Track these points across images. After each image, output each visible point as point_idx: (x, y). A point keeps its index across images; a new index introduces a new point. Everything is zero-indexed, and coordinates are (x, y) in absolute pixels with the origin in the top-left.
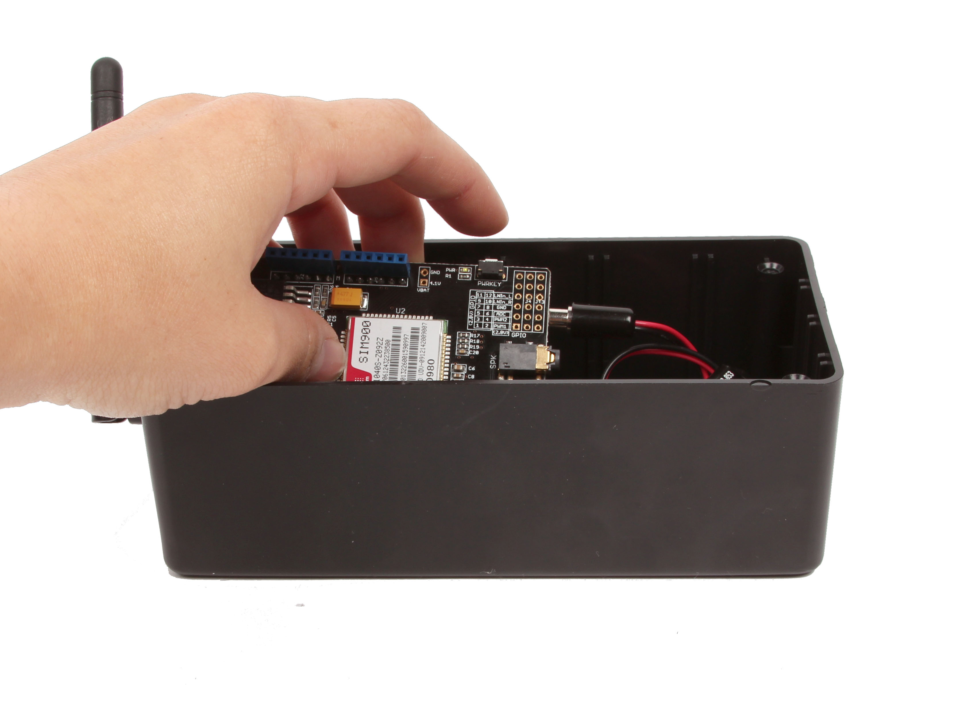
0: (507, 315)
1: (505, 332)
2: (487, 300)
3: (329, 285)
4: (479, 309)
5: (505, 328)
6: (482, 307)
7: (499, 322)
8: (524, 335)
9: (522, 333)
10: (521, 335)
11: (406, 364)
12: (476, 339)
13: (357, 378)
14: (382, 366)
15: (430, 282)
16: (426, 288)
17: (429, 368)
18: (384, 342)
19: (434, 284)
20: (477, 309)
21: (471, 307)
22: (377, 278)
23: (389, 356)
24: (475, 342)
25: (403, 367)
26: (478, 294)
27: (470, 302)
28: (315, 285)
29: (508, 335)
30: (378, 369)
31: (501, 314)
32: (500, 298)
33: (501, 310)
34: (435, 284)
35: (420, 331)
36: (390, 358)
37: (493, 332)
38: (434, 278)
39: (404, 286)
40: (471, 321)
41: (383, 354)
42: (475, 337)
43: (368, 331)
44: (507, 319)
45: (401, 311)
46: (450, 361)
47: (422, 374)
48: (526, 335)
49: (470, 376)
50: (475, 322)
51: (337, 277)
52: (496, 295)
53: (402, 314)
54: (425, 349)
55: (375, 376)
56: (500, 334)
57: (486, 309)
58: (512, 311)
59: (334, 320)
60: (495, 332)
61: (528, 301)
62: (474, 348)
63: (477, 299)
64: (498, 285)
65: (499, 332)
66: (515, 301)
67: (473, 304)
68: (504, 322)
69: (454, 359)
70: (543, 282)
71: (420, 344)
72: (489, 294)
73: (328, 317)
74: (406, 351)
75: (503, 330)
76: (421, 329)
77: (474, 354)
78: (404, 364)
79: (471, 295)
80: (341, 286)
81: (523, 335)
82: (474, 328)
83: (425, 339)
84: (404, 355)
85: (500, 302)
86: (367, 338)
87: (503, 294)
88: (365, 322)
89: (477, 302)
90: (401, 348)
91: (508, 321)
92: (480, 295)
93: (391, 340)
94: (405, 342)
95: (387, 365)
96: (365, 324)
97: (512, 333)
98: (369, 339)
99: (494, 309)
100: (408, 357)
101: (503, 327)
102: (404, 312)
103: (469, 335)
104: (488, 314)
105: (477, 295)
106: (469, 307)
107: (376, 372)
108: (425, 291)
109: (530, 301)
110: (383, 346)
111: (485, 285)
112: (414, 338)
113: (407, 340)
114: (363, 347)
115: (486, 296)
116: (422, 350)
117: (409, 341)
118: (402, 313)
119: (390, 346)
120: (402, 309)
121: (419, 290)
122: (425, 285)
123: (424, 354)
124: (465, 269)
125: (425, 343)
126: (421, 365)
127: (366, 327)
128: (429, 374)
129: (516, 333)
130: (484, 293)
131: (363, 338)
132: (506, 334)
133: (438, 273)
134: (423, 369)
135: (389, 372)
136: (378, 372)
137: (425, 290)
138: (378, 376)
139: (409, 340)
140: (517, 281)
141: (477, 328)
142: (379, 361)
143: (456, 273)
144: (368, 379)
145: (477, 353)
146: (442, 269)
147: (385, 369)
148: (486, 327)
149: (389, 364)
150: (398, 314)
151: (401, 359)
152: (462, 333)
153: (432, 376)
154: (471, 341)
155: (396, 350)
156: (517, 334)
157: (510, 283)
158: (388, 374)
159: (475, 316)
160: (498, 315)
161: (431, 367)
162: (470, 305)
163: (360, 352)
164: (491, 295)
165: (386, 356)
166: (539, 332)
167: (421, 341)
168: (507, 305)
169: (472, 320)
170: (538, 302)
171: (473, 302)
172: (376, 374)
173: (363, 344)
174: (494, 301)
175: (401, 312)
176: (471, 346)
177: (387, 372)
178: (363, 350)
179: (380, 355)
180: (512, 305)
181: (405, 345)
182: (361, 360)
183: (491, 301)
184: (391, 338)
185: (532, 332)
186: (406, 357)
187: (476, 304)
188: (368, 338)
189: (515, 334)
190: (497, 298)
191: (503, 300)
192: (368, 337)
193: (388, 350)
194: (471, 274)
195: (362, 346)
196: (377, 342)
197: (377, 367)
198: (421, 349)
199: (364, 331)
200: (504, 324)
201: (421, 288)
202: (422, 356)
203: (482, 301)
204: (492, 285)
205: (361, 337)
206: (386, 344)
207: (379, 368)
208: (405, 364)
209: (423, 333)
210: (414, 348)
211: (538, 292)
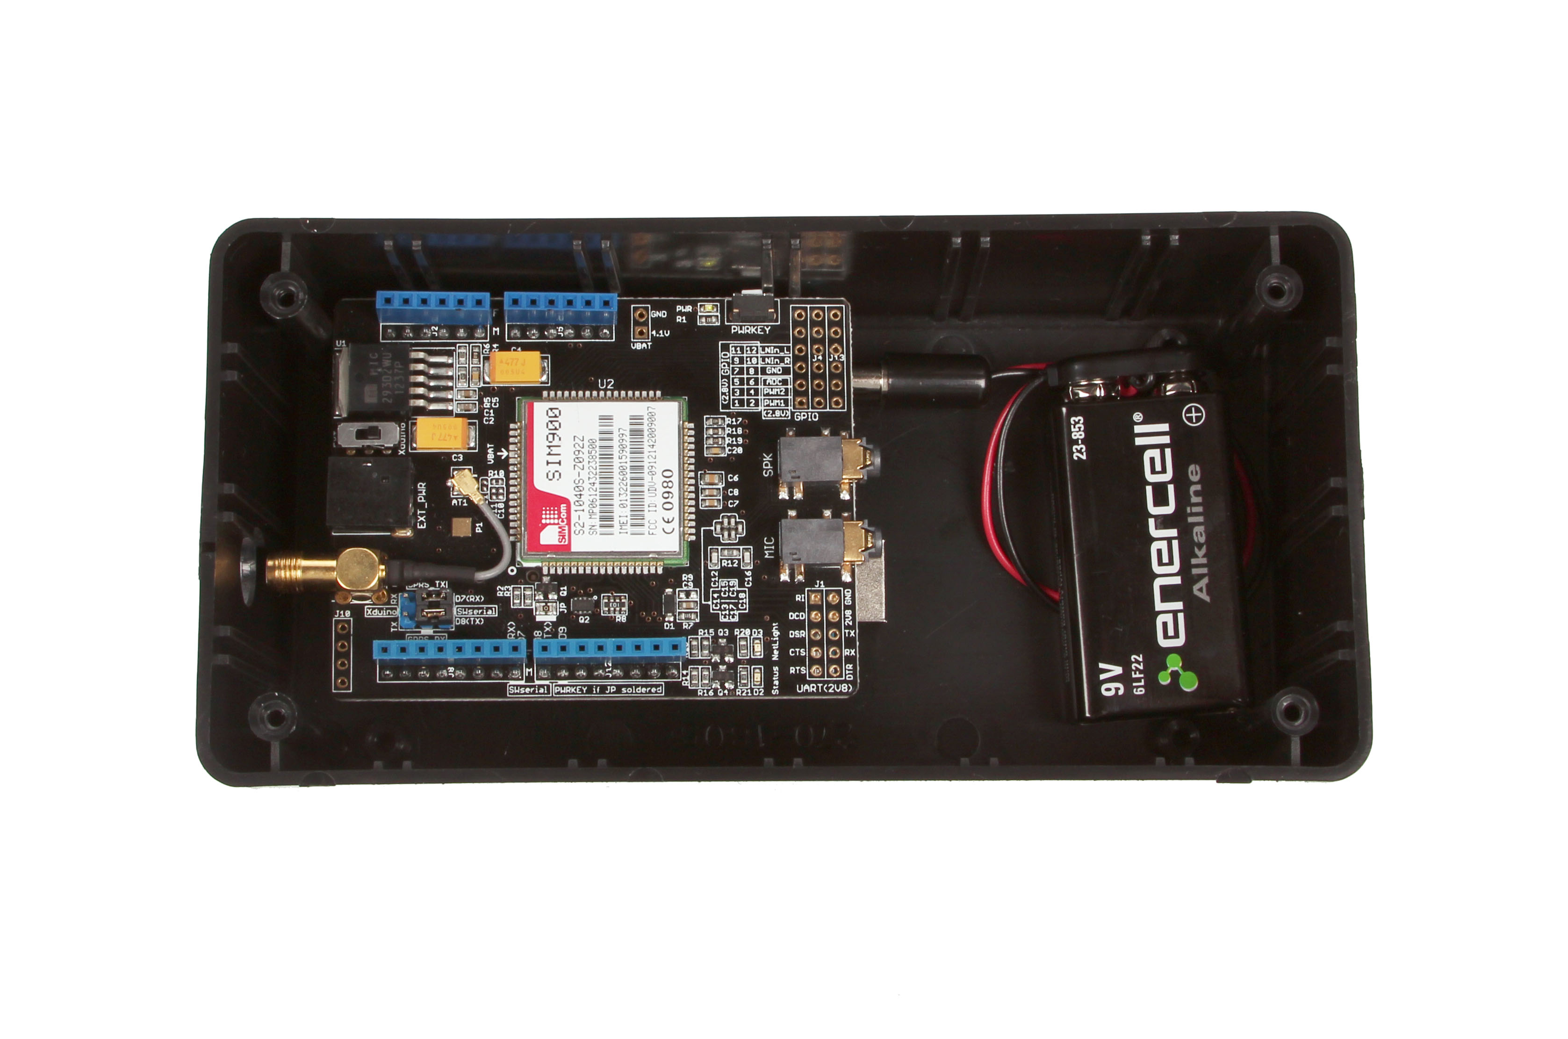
0: (785, 382)
1: (783, 413)
2: (748, 359)
3: (482, 343)
4: (737, 374)
5: (783, 405)
6: (741, 369)
7: (772, 395)
8: (815, 417)
9: (812, 412)
10: (810, 416)
11: (627, 479)
12: (736, 427)
13: (546, 508)
14: (586, 485)
15: (652, 331)
16: (646, 343)
17: (665, 484)
18: (586, 444)
19: (658, 335)
20: (733, 374)
21: (724, 372)
22: (562, 328)
23: (596, 467)
24: (735, 433)
25: (621, 484)
26: (733, 348)
27: (722, 363)
28: (458, 345)
29: (788, 417)
30: (581, 491)
31: (774, 382)
32: (771, 354)
33: (774, 374)
34: (660, 334)
35: (645, 421)
36: (598, 471)
37: (764, 413)
38: (658, 324)
39: (609, 341)
40: (726, 396)
41: (586, 463)
42: (734, 423)
43: (557, 424)
44: (784, 390)
45: (608, 384)
46: (695, 468)
47: (654, 495)
48: (817, 415)
49: (731, 492)
50: (732, 397)
51: (494, 329)
52: (763, 350)
53: (610, 390)
54: (655, 452)
55: (577, 503)
56: (775, 417)
57: (748, 373)
58: (791, 376)
59: (495, 404)
60: (767, 414)
61: (817, 357)
62: (735, 443)
63: (733, 358)
64: (766, 331)
65: (774, 412)
66: (796, 359)
67: (727, 367)
68: (780, 395)
69: (703, 464)
70: (839, 324)
71: (646, 444)
72: (751, 347)
73: (485, 400)
74: (624, 457)
75: (780, 410)
76: (646, 417)
77: (734, 452)
78: (623, 480)
79: (721, 352)
80: (505, 347)
81: (813, 416)
82: (732, 407)
83: (654, 435)
84: (622, 464)
85: (771, 361)
86: (556, 438)
87: (775, 347)
88: (551, 409)
89: (733, 363)
90: (616, 451)
91: (786, 394)
92: (736, 351)
93: (598, 439)
94: (621, 441)
95: (594, 483)
96: (551, 414)
97: (796, 414)
98: (560, 439)
99: (761, 374)
100: (629, 468)
101: (779, 404)
102: (611, 386)
103: (724, 421)
104: (752, 382)
105: (732, 351)
106: (721, 373)
107: (576, 495)
108: (644, 348)
109: (820, 358)
110: (586, 450)
111: (743, 332)
112: (636, 433)
113: (624, 437)
114: (551, 453)
115: (747, 351)
116: (651, 454)
117: (629, 440)
118: (609, 387)
119: (597, 449)
120: (609, 380)
121: (634, 346)
122: (643, 337)
123: (654, 460)
124: (709, 307)
125: (655, 442)
126: (650, 480)
127: (554, 419)
128: (666, 495)
129: (802, 414)
130: (743, 347)
131: (551, 437)
132: (785, 417)
133: (663, 314)
134: (655, 486)
135: (598, 495)
136: (581, 495)
137: (644, 345)
138: (581, 503)
139: (628, 438)
140: (796, 324)
141: (736, 408)
142: (581, 477)
143: (695, 313)
144: (565, 508)
145: (740, 450)
146: (670, 307)
147: (591, 489)
148: (752, 405)
149: (598, 481)
150: (602, 390)
151: (616, 470)
152: (713, 418)
153: (672, 497)
154: (728, 431)
155: (606, 457)
156: (804, 416)
157: (784, 327)
158: (598, 498)
159: (731, 387)
160: (769, 383)
161: (668, 483)
162: (722, 369)
163: (548, 463)
164: (756, 349)
165: (591, 468)
166: (840, 410)
167: (648, 438)
168: (782, 365)
169: (727, 394)
170: (834, 358)
171: (727, 362)
172: (578, 499)
173: (551, 448)
174: (760, 360)
175: (607, 386)
176: (729, 440)
177: (596, 495)
178: (551, 459)
179: (580, 465)
180: (791, 366)
181: (621, 447)
182: (551, 476)
183: (756, 359)
184: (597, 436)
185: (828, 410)
186: (625, 468)
187: (731, 366)
188: (558, 438)
189: (800, 416)
190: (765, 354)
191: (775, 358)
192: (558, 436)
193: (594, 457)
194: (718, 314)
195: (549, 453)
196: (574, 443)
197: (578, 487)
198: (649, 452)
199: (551, 426)
200: (781, 399)
201: (636, 342)
202: (651, 464)
203: (742, 361)
204: (756, 332)
205: (547, 436)
206: (590, 447)
207: (581, 489)
208: (625, 479)
209: (650, 425)
210: (637, 451)
211: (832, 341)
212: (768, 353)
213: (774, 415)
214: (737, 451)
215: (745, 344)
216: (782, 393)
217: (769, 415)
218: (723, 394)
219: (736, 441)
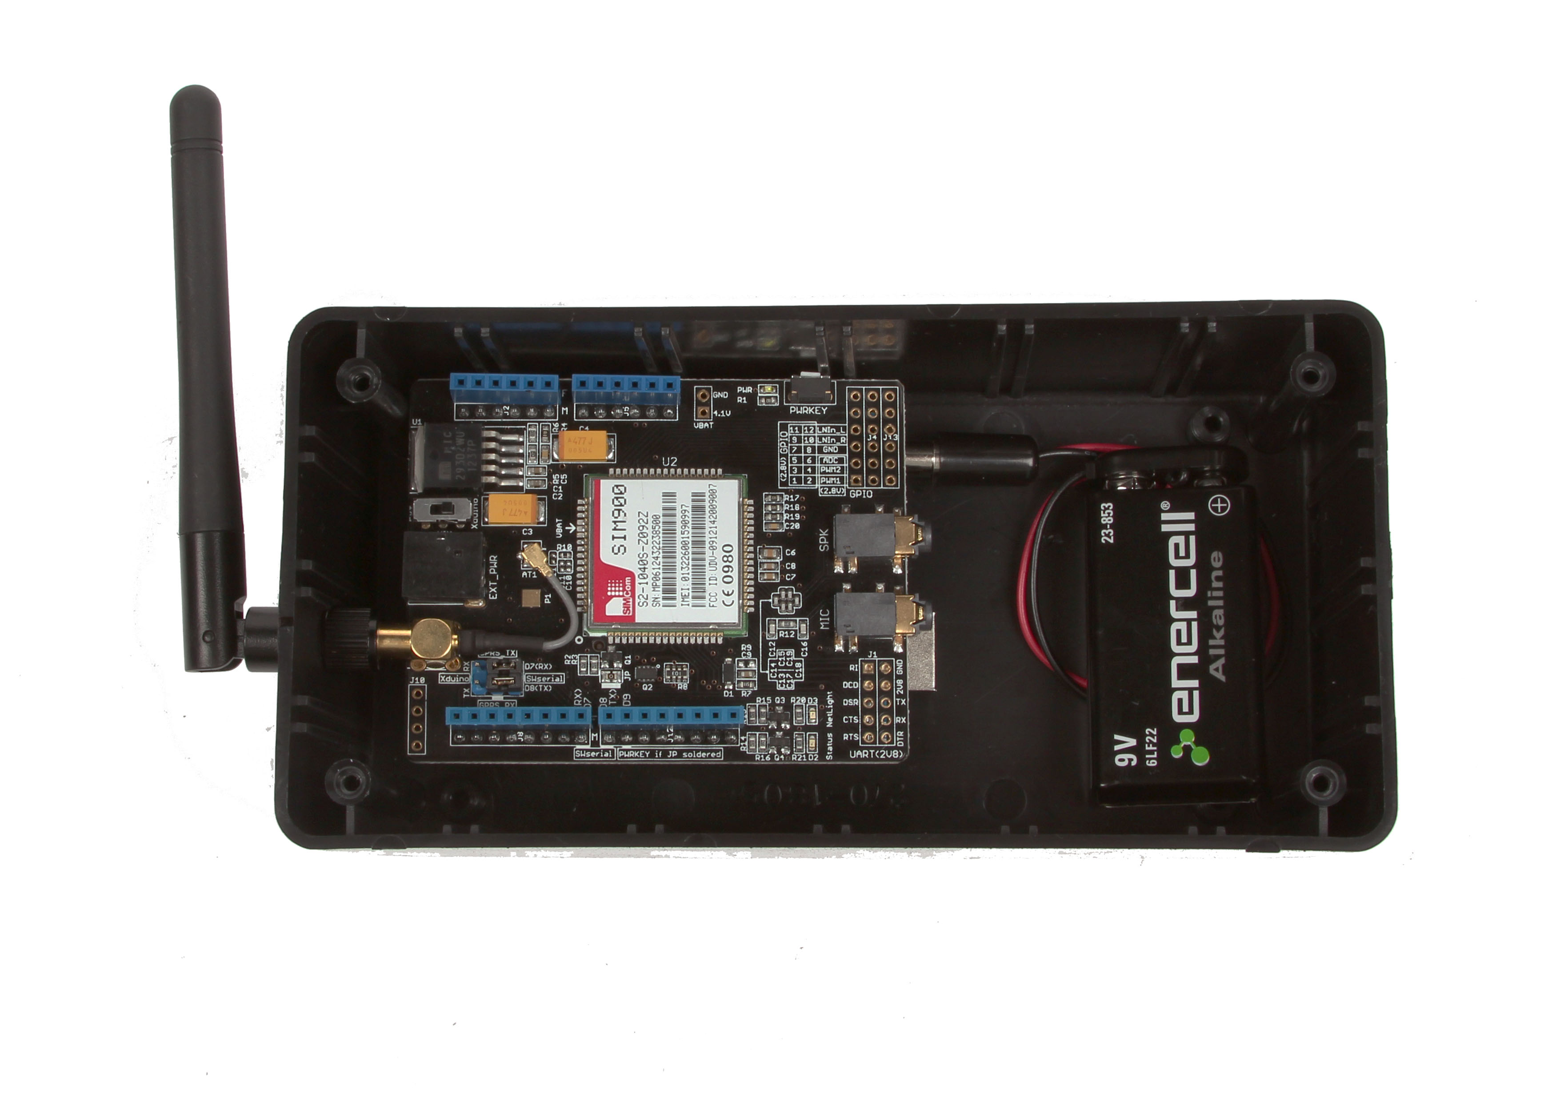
0: (841, 461)
1: (839, 490)
2: (806, 438)
3: (551, 422)
4: (795, 453)
5: (838, 482)
6: (799, 448)
7: (828, 473)
8: (869, 494)
9: (866, 490)
10: (864, 493)
11: (689, 553)
12: (794, 503)
13: (611, 581)
14: (650, 559)
15: (713, 411)
16: (708, 422)
17: (725, 559)
18: (650, 520)
19: (719, 415)
20: (791, 453)
21: (782, 451)
22: (628, 408)
23: (660, 542)
24: (792, 509)
25: (683, 558)
26: (792, 428)
27: (780, 442)
28: (528, 424)
29: (844, 494)
30: (645, 564)
31: (831, 460)
32: (827, 433)
33: (831, 453)
34: (721, 414)
35: (707, 498)
36: (661, 545)
37: (820, 490)
38: (720, 404)
39: (673, 420)
40: (784, 473)
41: (649, 538)
42: (792, 500)
43: (622, 501)
44: (840, 468)
45: (671, 461)
46: (754, 542)
47: (715, 569)
48: (872, 493)
49: (788, 566)
50: (790, 475)
51: (563, 409)
52: (821, 430)
53: (673, 467)
54: (716, 527)
55: (641, 577)
56: (832, 494)
57: (805, 452)
58: (847, 455)
59: (564, 481)
60: (823, 491)
61: (872, 436)
62: (792, 519)
63: (791, 437)
64: (823, 411)
65: (830, 490)
66: (851, 439)
67: (785, 446)
68: (836, 473)
69: (761, 539)
70: (893, 405)
71: (707, 520)
72: (808, 427)
73: (554, 477)
74: (686, 533)
75: (836, 487)
76: (707, 494)
77: (792, 528)
78: (685, 554)
79: (780, 432)
80: (573, 427)
81: (867, 494)
82: (790, 485)
83: (715, 512)
84: (685, 539)
85: (828, 441)
86: (622, 514)
87: (832, 427)
88: (617, 486)
89: (791, 443)
90: (678, 527)
91: (842, 472)
92: (794, 430)
93: (661, 515)
94: (683, 517)
95: (657, 557)
96: (616, 491)
97: (851, 491)
98: (625, 515)
99: (818, 453)
100: (690, 542)
101: (835, 482)
102: (675, 464)
103: (783, 498)
104: (809, 460)
105: (790, 430)
106: (780, 451)
107: (640, 569)
108: (706, 427)
109: (875, 437)
110: (650, 525)
111: (801, 413)
112: (698, 509)
113: (687, 513)
114: (617, 528)
115: (805, 431)
116: (712, 529)
117: (690, 517)
118: (672, 465)
119: (661, 525)
120: (672, 458)
121: (696, 425)
122: (705, 416)
123: (715, 536)
124: (768, 388)
125: (716, 518)
126: (711, 555)
127: (619, 495)
128: (726, 569)
129: (857, 491)
130: (801, 426)
131: (616, 513)
132: (841, 494)
133: (724, 395)
134: (716, 561)
135: (661, 569)
136: (645, 568)
137: (706, 425)
138: (645, 576)
139: (690, 514)
140: (852, 405)
141: (794, 486)
142: (645, 552)
143: (755, 393)
144: (630, 581)
145: (797, 526)
146: (731, 389)
147: (654, 563)
148: (809, 482)
149: (661, 556)
150: (666, 467)
151: (679, 545)
152: (772, 495)
153: (732, 571)
154: (786, 507)
155: (670, 531)
156: (859, 493)
157: (841, 407)
158: (661, 571)
159: (789, 465)
160: (826, 462)
161: (728, 557)
162: (780, 448)
163: (614, 538)
164: (813, 428)
165: (654, 543)
166: (894, 488)
167: (709, 514)
168: (838, 444)
170: (888, 438)
171: (785, 441)
172: (642, 573)
173: (617, 524)
174: (817, 439)
175: (670, 464)
176: (787, 516)
177: (659, 568)
178: (617, 534)
179: (644, 540)
180: (847, 445)
181: (683, 522)
182: (616, 551)
183: (813, 439)
184: (660, 513)
185: (882, 487)
186: (687, 543)
187: (789, 445)
188: (623, 514)
189: (855, 493)
190: (822, 433)
191: (832, 437)
192: (623, 512)
193: (658, 532)
194: (777, 395)
195: (615, 528)
196: (639, 518)
197: (642, 561)
198: (711, 528)
199: (616, 503)
200: (837, 477)
201: (699, 422)
202: (712, 539)
203: (799, 440)
204: (813, 413)
205: (613, 512)
206: (654, 522)
207: (645, 562)
208: (687, 553)
209: (711, 502)
210: (699, 527)
211: (886, 421)
212: (825, 433)
213: (830, 493)
214: (794, 527)
215: (803, 424)
216: (838, 471)
217: (825, 493)
218: (782, 472)
219: (794, 517)
